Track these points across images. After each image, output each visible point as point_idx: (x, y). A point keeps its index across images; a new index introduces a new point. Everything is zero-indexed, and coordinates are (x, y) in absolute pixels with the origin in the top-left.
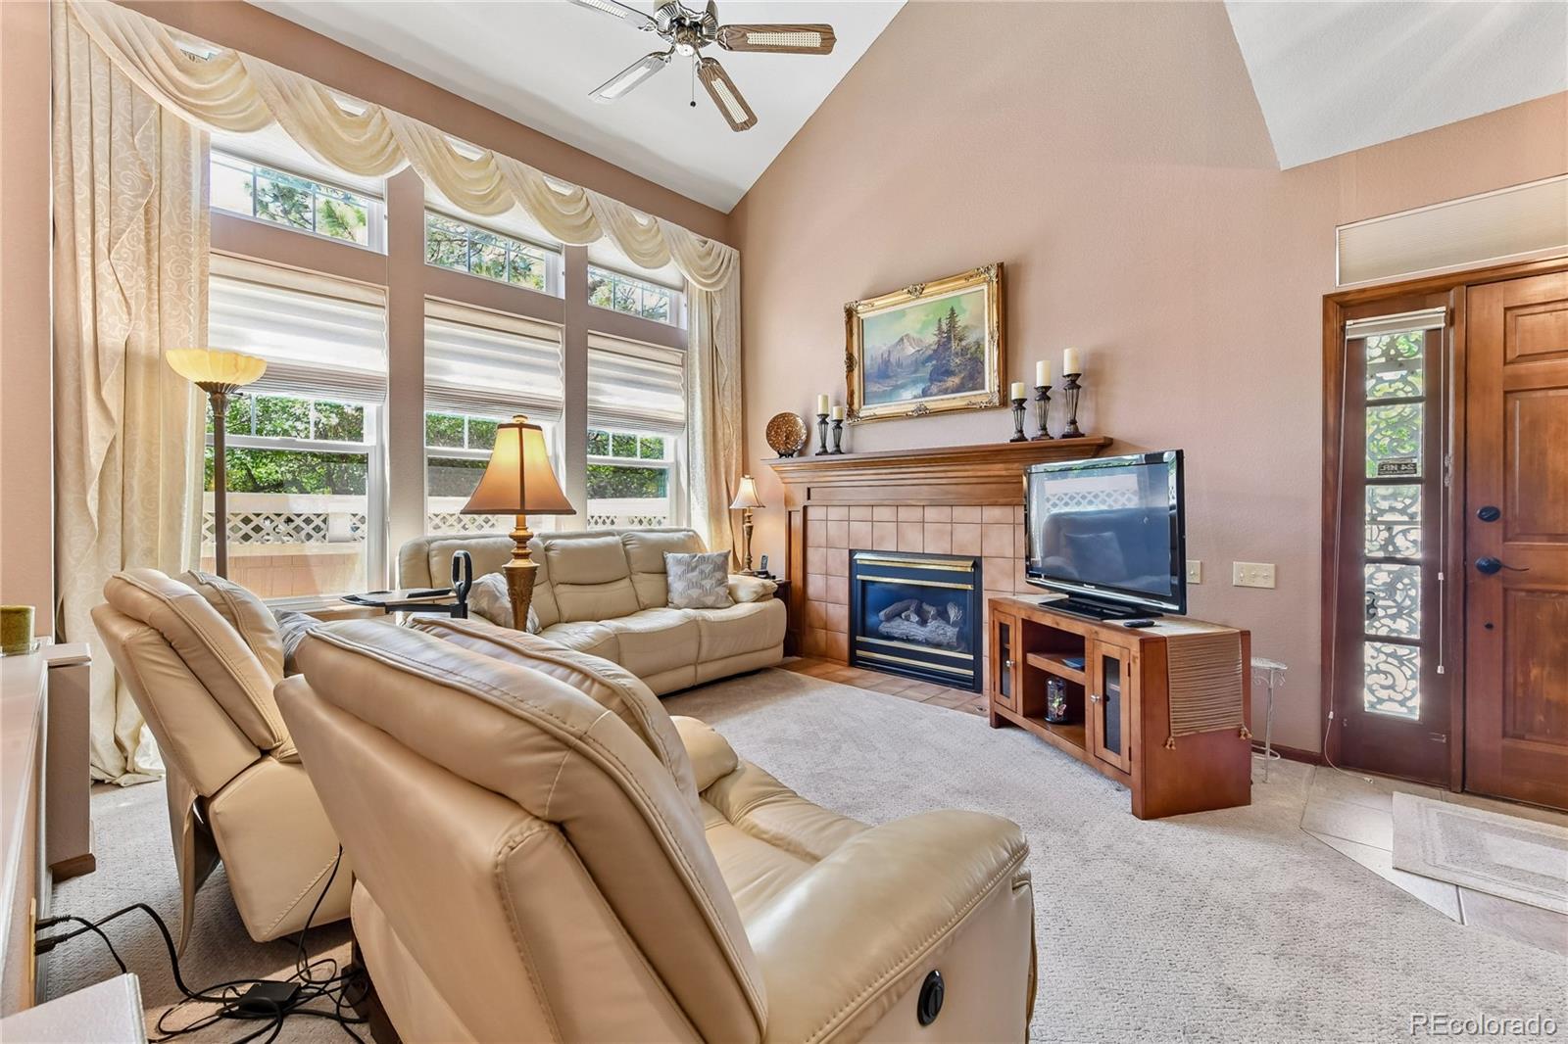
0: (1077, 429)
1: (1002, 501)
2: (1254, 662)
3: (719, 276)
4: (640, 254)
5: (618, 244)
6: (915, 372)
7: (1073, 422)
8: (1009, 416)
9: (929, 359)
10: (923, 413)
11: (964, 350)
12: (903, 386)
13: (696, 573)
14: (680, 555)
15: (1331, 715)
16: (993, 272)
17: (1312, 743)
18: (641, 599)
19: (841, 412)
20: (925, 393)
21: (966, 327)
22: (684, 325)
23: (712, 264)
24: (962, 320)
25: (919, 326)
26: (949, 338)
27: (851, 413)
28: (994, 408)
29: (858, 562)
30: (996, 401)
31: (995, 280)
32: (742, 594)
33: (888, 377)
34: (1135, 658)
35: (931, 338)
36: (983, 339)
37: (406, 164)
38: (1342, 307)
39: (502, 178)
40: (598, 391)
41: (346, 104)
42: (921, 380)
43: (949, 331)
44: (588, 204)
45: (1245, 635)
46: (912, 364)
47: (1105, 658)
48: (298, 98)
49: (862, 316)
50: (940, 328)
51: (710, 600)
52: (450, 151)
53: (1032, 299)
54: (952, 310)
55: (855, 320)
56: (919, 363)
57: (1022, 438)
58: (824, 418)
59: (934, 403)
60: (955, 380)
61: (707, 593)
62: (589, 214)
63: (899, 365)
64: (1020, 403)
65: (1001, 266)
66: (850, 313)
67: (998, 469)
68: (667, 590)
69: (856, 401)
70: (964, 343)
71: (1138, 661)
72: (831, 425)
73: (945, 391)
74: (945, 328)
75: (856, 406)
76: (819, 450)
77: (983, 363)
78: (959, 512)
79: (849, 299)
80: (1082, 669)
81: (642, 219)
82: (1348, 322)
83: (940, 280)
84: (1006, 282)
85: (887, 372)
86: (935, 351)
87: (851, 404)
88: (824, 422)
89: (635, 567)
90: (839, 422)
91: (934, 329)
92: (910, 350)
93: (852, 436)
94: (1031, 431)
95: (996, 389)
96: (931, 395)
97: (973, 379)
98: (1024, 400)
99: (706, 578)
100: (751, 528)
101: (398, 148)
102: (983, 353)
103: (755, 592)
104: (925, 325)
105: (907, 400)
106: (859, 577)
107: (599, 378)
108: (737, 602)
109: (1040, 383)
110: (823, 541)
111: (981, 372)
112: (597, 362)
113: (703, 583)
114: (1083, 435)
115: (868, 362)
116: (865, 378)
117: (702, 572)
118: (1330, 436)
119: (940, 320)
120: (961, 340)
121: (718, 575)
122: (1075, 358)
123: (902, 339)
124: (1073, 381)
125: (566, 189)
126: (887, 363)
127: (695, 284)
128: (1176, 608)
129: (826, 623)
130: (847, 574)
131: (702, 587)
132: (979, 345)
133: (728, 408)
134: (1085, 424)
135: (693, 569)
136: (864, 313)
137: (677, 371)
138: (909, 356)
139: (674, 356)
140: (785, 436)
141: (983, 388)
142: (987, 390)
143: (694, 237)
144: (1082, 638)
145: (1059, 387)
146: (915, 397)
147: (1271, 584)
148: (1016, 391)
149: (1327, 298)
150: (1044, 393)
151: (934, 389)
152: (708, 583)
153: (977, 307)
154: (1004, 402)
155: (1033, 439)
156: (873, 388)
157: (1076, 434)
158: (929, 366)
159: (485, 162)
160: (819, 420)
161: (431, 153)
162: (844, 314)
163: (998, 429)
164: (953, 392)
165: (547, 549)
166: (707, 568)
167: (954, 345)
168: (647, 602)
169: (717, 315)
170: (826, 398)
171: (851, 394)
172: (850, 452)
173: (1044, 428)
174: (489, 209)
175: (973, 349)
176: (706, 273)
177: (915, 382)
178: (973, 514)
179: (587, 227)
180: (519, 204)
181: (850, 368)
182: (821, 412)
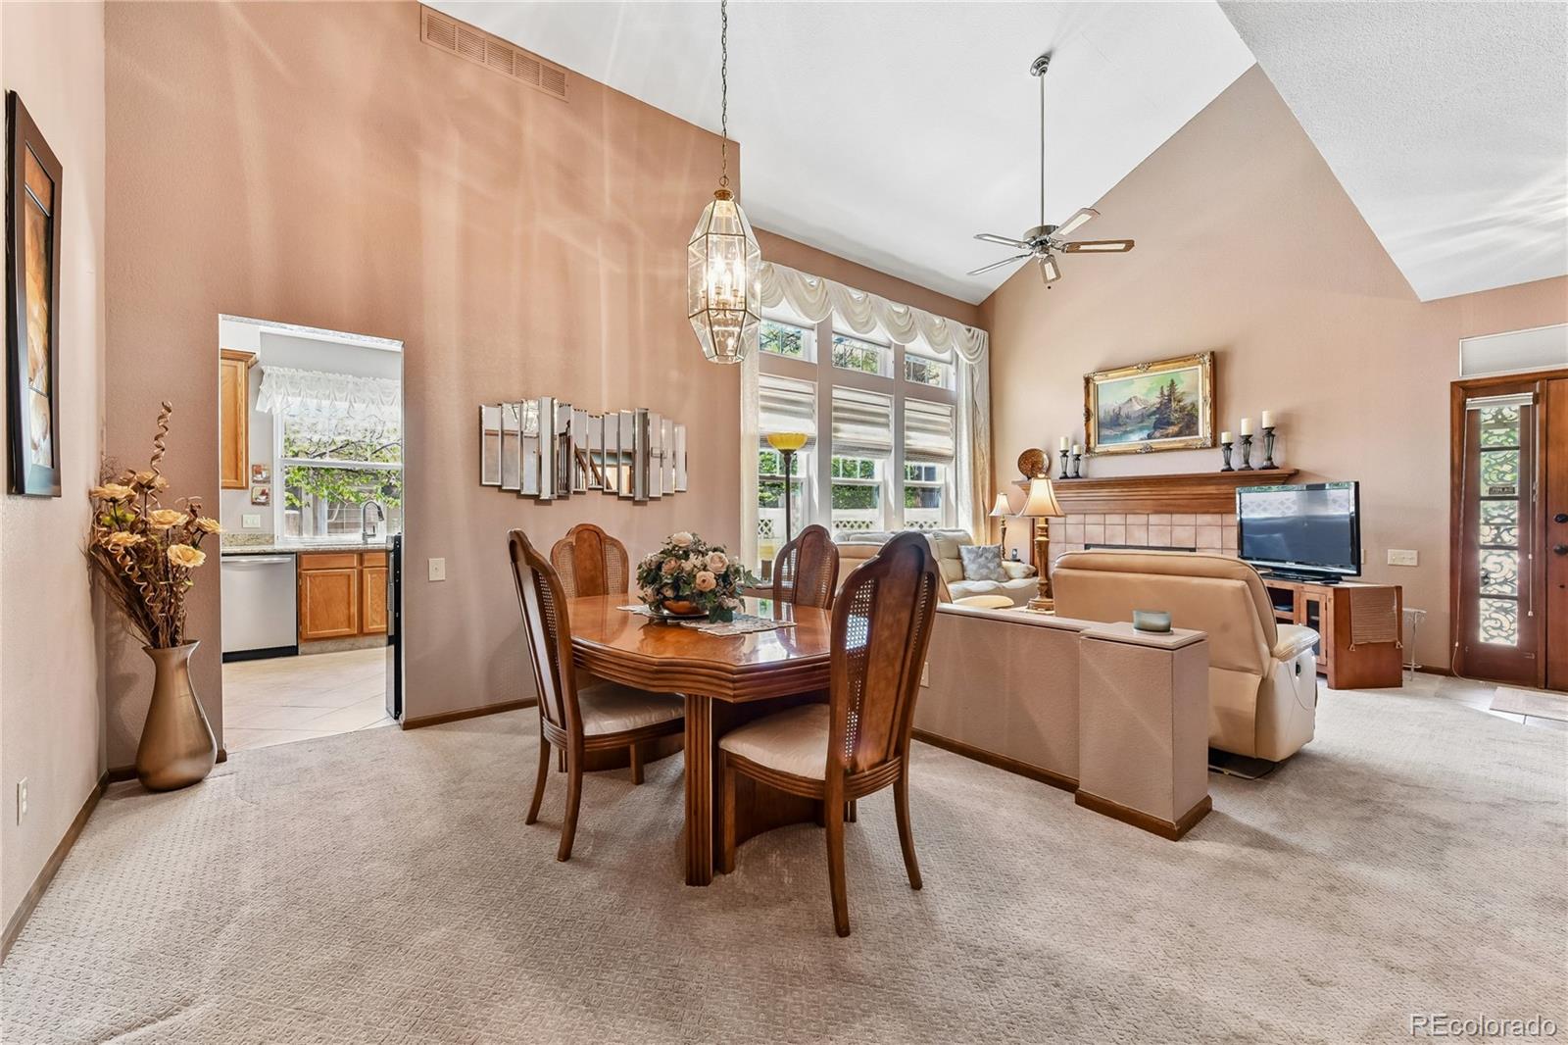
0: (1272, 463)
1: (1212, 510)
2: (1404, 609)
3: (976, 355)
4: (936, 344)
5: (926, 340)
6: (1142, 422)
7: (1270, 459)
8: (1219, 453)
9: (1154, 413)
10: (1149, 451)
11: (1182, 409)
12: (1131, 432)
13: (983, 558)
14: (970, 547)
15: (1457, 645)
16: (1207, 358)
17: (1445, 665)
19: (1080, 448)
20: (1149, 437)
21: (1183, 393)
22: (952, 387)
23: (974, 345)
24: (1180, 388)
25: (1144, 391)
26: (1170, 400)
27: (1088, 450)
28: (1209, 448)
30: (1209, 443)
31: (1208, 363)
32: (1013, 573)
33: (1120, 425)
34: (1330, 600)
35: (1154, 399)
36: (1197, 401)
37: (832, 309)
38: (1464, 390)
39: (872, 308)
40: (909, 438)
41: (809, 279)
42: (1147, 427)
43: (1169, 395)
44: (911, 316)
45: (1399, 589)
46: (1138, 417)
47: (1308, 601)
48: (792, 280)
49: (1097, 383)
50: (1162, 393)
51: (994, 576)
52: (851, 297)
53: (1236, 377)
54: (1173, 382)
55: (1091, 386)
56: (1143, 417)
57: (1230, 469)
58: (1065, 454)
59: (1156, 443)
60: (1175, 429)
61: (992, 573)
62: (911, 322)
63: (1128, 417)
64: (1228, 446)
65: (1212, 353)
66: (1087, 381)
67: (1211, 489)
68: (963, 569)
69: (1092, 441)
70: (1182, 404)
71: (1332, 601)
72: (1071, 459)
73: (1167, 436)
74: (1166, 393)
75: (1092, 445)
76: (1061, 474)
77: (1197, 417)
78: (1177, 518)
79: (1088, 371)
80: (1291, 610)
81: (937, 320)
82: (1468, 400)
83: (1165, 361)
84: (1217, 363)
85: (1117, 422)
86: (1158, 408)
87: (1088, 442)
88: (1065, 455)
89: (942, 554)
90: (1079, 455)
91: (1158, 394)
92: (1137, 407)
93: (1088, 465)
94: (1237, 463)
95: (1209, 435)
96: (1155, 438)
97: (1189, 425)
98: (1230, 444)
99: (990, 562)
100: (1005, 529)
101: (829, 301)
102: (1197, 411)
103: (1023, 572)
104: (1150, 390)
105: (1136, 440)
107: (910, 428)
108: (1011, 579)
109: (1244, 433)
110: (1062, 539)
111: (1196, 423)
112: (909, 419)
113: (989, 565)
114: (1277, 468)
115: (1102, 414)
116: (1100, 425)
117: (987, 558)
118: (1456, 470)
119: (1162, 388)
120: (1179, 401)
121: (997, 560)
122: (1271, 417)
123: (1131, 400)
124: (1270, 432)
125: (900, 309)
126: (1118, 416)
127: (964, 359)
128: (1355, 572)
131: (988, 568)
132: (1194, 406)
133: (983, 445)
134: (1277, 461)
135: (981, 556)
136: (1099, 380)
137: (947, 420)
138: (1135, 412)
139: (945, 409)
140: (1031, 464)
141: (1197, 434)
142: (1201, 435)
143: (963, 327)
144: (1291, 592)
145: (1258, 436)
146: (1142, 439)
147: (1415, 564)
148: (1224, 438)
149: (1453, 384)
150: (1247, 440)
151: (1157, 434)
152: (992, 565)
153: (1194, 383)
154: (1215, 445)
155: (1239, 470)
156: (1105, 432)
157: (1272, 467)
158: (1154, 418)
159: (864, 301)
160: (1061, 454)
161: (843, 301)
162: (1083, 382)
163: (1211, 463)
164: (1172, 437)
166: (990, 556)
167: (1174, 404)
169: (976, 380)
170: (1067, 439)
171: (1088, 436)
172: (1086, 478)
173: (1247, 462)
174: (866, 329)
175: (1189, 408)
176: (972, 351)
177: (1141, 429)
178: (1189, 519)
179: (908, 333)
180: (879, 324)
181: (1088, 419)
182: (1062, 449)
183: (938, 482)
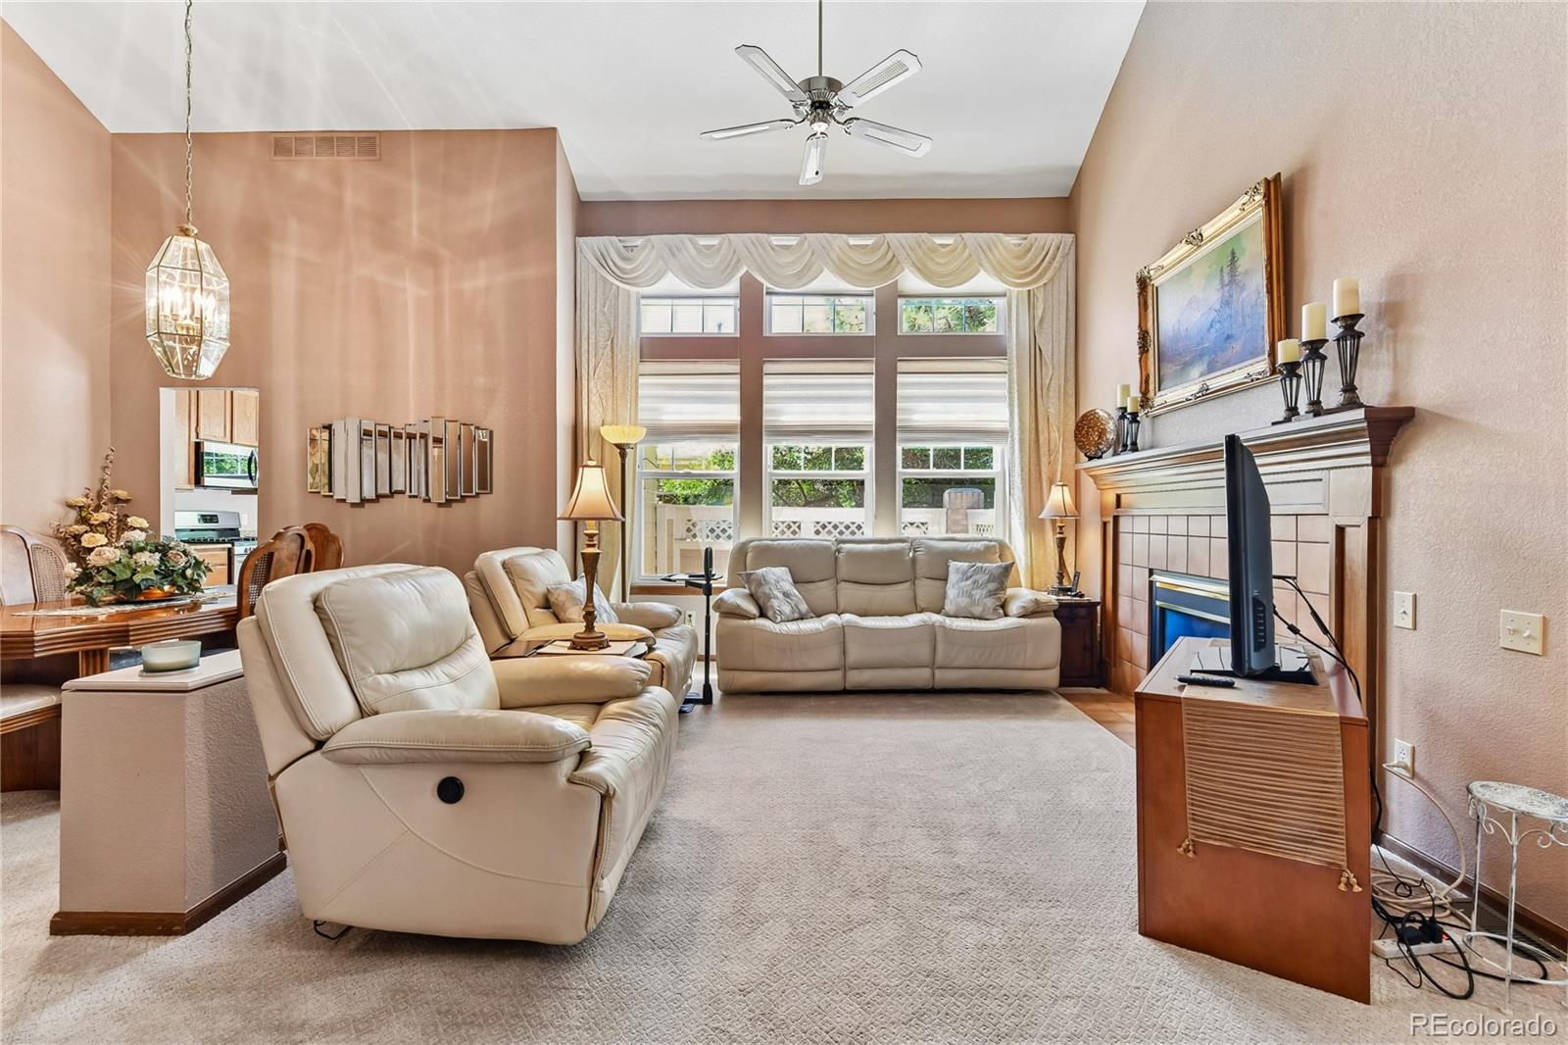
0: (1355, 397)
3: (1041, 269)
4: (944, 275)
5: (918, 274)
6: (1203, 342)
7: (1350, 388)
9: (1214, 321)
10: (1206, 396)
11: (1246, 306)
12: (1191, 364)
13: (969, 582)
14: (959, 564)
16: (1260, 194)
18: (919, 602)
19: (1135, 402)
20: (1207, 370)
21: (1246, 273)
23: (1032, 260)
24: (1242, 265)
25: (1203, 283)
27: (1146, 402)
29: (1158, 585)
30: (1270, 367)
32: (1014, 607)
33: (1179, 353)
35: (1214, 296)
36: (1262, 284)
37: (744, 269)
39: (813, 253)
40: (907, 411)
42: (1205, 352)
43: (1230, 282)
44: (889, 247)
46: (1199, 333)
49: (1156, 283)
50: (1221, 281)
51: (977, 611)
54: (1234, 255)
55: (1150, 291)
56: (1204, 332)
58: (1123, 412)
59: (1216, 382)
60: (1240, 348)
61: (974, 603)
62: (890, 255)
63: (1187, 336)
64: (1292, 368)
65: (1272, 181)
66: (1143, 283)
68: (944, 596)
69: (1151, 387)
70: (1247, 296)
73: (1229, 364)
74: (1228, 280)
75: (1151, 394)
79: (1141, 265)
81: (948, 240)
83: (1216, 219)
85: (1177, 348)
86: (1218, 312)
87: (1145, 391)
89: (920, 572)
90: (1135, 414)
91: (1216, 285)
92: (1197, 315)
93: (1151, 429)
95: (1270, 351)
98: (1296, 365)
99: (977, 588)
100: (1063, 540)
101: (739, 260)
103: (1024, 607)
104: (1209, 279)
105: (1194, 379)
106: (1158, 603)
107: (908, 399)
108: (1006, 615)
109: (1311, 336)
110: (1130, 558)
112: (906, 385)
113: (974, 592)
114: (1363, 406)
115: (1162, 338)
116: (1159, 357)
119: (1222, 269)
120: (1241, 292)
122: (1349, 292)
123: (1191, 304)
124: (1346, 327)
125: (868, 240)
126: (1179, 336)
127: (1012, 285)
129: (1131, 657)
130: (1147, 599)
131: (970, 596)
132: (1258, 295)
133: (1053, 410)
136: (1158, 275)
138: (1196, 323)
139: (998, 364)
140: (1097, 435)
143: (1011, 238)
145: (1331, 337)
146: (1200, 376)
150: (1316, 350)
151: (1217, 362)
152: (978, 594)
153: (1257, 248)
154: (1274, 370)
156: (1169, 369)
157: (1355, 404)
158: (1216, 333)
159: (801, 244)
160: (1121, 414)
161: (760, 255)
162: (1137, 285)
164: (1236, 362)
165: (839, 551)
167: (1237, 300)
168: (923, 606)
169: (1041, 311)
171: (1145, 378)
173: (1315, 401)
175: (1253, 301)
176: (1024, 273)
177: (1202, 356)
179: (892, 264)
180: (826, 269)
181: (1144, 349)
182: (1119, 406)
183: (993, 472)
